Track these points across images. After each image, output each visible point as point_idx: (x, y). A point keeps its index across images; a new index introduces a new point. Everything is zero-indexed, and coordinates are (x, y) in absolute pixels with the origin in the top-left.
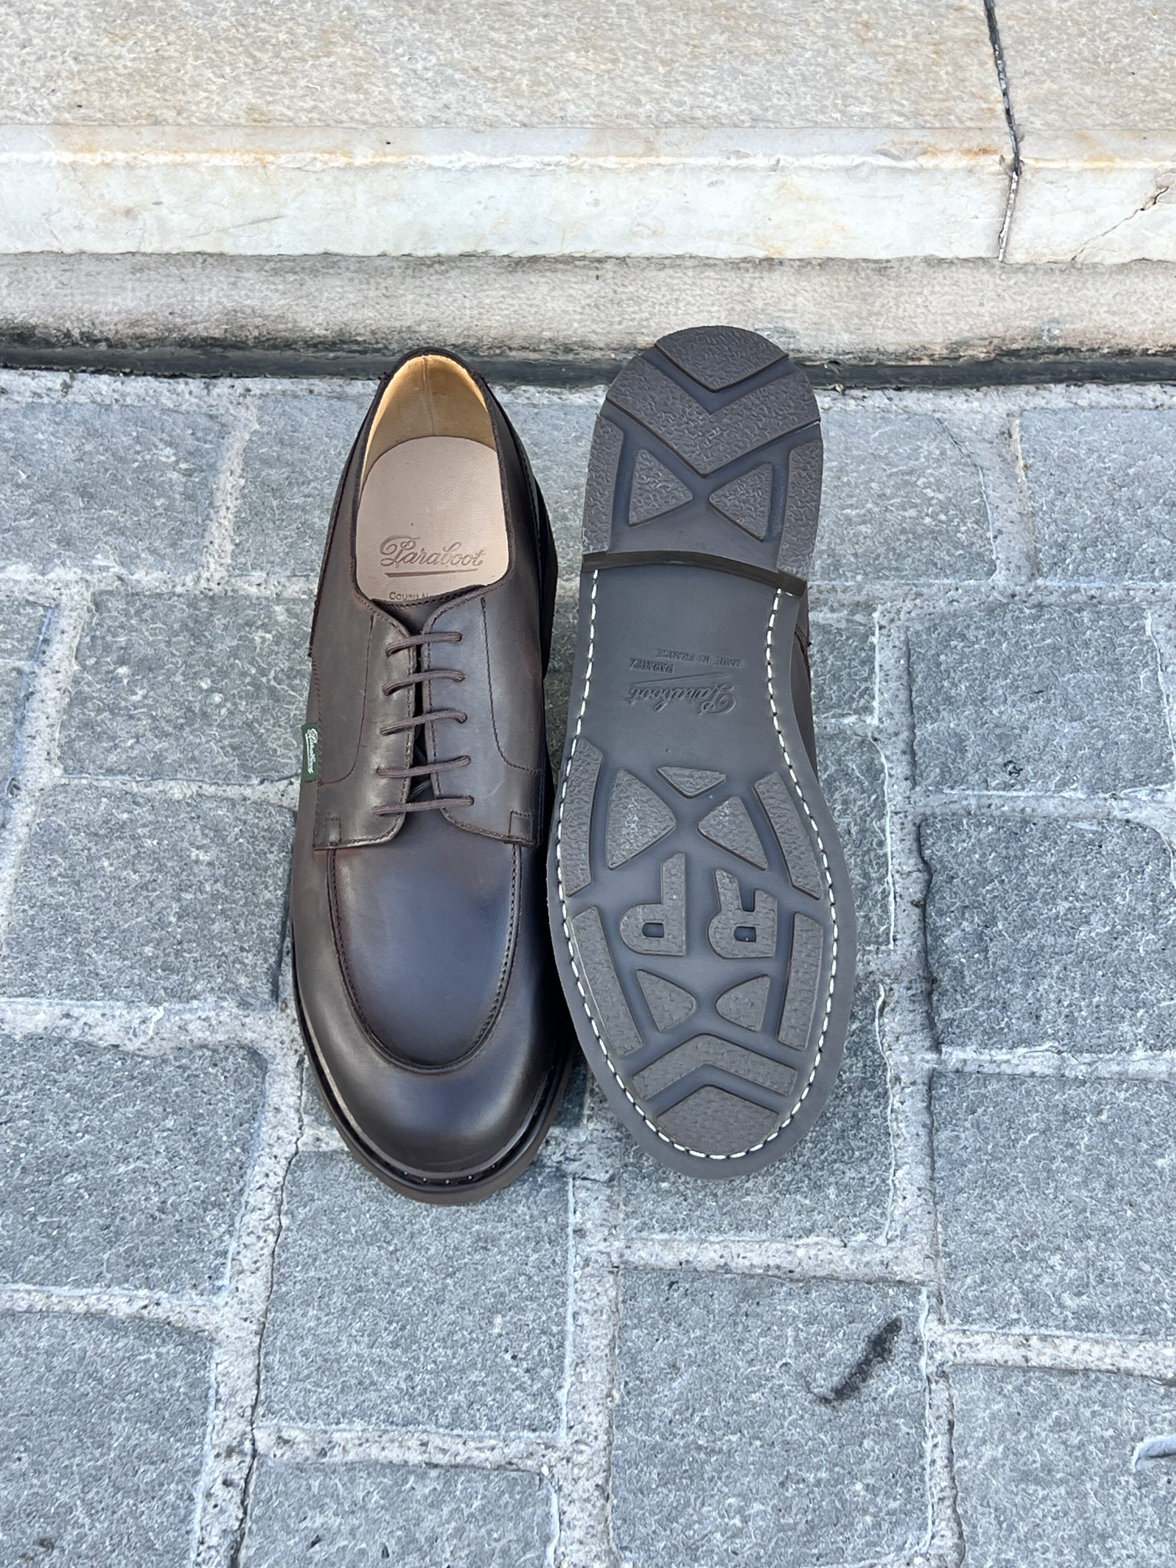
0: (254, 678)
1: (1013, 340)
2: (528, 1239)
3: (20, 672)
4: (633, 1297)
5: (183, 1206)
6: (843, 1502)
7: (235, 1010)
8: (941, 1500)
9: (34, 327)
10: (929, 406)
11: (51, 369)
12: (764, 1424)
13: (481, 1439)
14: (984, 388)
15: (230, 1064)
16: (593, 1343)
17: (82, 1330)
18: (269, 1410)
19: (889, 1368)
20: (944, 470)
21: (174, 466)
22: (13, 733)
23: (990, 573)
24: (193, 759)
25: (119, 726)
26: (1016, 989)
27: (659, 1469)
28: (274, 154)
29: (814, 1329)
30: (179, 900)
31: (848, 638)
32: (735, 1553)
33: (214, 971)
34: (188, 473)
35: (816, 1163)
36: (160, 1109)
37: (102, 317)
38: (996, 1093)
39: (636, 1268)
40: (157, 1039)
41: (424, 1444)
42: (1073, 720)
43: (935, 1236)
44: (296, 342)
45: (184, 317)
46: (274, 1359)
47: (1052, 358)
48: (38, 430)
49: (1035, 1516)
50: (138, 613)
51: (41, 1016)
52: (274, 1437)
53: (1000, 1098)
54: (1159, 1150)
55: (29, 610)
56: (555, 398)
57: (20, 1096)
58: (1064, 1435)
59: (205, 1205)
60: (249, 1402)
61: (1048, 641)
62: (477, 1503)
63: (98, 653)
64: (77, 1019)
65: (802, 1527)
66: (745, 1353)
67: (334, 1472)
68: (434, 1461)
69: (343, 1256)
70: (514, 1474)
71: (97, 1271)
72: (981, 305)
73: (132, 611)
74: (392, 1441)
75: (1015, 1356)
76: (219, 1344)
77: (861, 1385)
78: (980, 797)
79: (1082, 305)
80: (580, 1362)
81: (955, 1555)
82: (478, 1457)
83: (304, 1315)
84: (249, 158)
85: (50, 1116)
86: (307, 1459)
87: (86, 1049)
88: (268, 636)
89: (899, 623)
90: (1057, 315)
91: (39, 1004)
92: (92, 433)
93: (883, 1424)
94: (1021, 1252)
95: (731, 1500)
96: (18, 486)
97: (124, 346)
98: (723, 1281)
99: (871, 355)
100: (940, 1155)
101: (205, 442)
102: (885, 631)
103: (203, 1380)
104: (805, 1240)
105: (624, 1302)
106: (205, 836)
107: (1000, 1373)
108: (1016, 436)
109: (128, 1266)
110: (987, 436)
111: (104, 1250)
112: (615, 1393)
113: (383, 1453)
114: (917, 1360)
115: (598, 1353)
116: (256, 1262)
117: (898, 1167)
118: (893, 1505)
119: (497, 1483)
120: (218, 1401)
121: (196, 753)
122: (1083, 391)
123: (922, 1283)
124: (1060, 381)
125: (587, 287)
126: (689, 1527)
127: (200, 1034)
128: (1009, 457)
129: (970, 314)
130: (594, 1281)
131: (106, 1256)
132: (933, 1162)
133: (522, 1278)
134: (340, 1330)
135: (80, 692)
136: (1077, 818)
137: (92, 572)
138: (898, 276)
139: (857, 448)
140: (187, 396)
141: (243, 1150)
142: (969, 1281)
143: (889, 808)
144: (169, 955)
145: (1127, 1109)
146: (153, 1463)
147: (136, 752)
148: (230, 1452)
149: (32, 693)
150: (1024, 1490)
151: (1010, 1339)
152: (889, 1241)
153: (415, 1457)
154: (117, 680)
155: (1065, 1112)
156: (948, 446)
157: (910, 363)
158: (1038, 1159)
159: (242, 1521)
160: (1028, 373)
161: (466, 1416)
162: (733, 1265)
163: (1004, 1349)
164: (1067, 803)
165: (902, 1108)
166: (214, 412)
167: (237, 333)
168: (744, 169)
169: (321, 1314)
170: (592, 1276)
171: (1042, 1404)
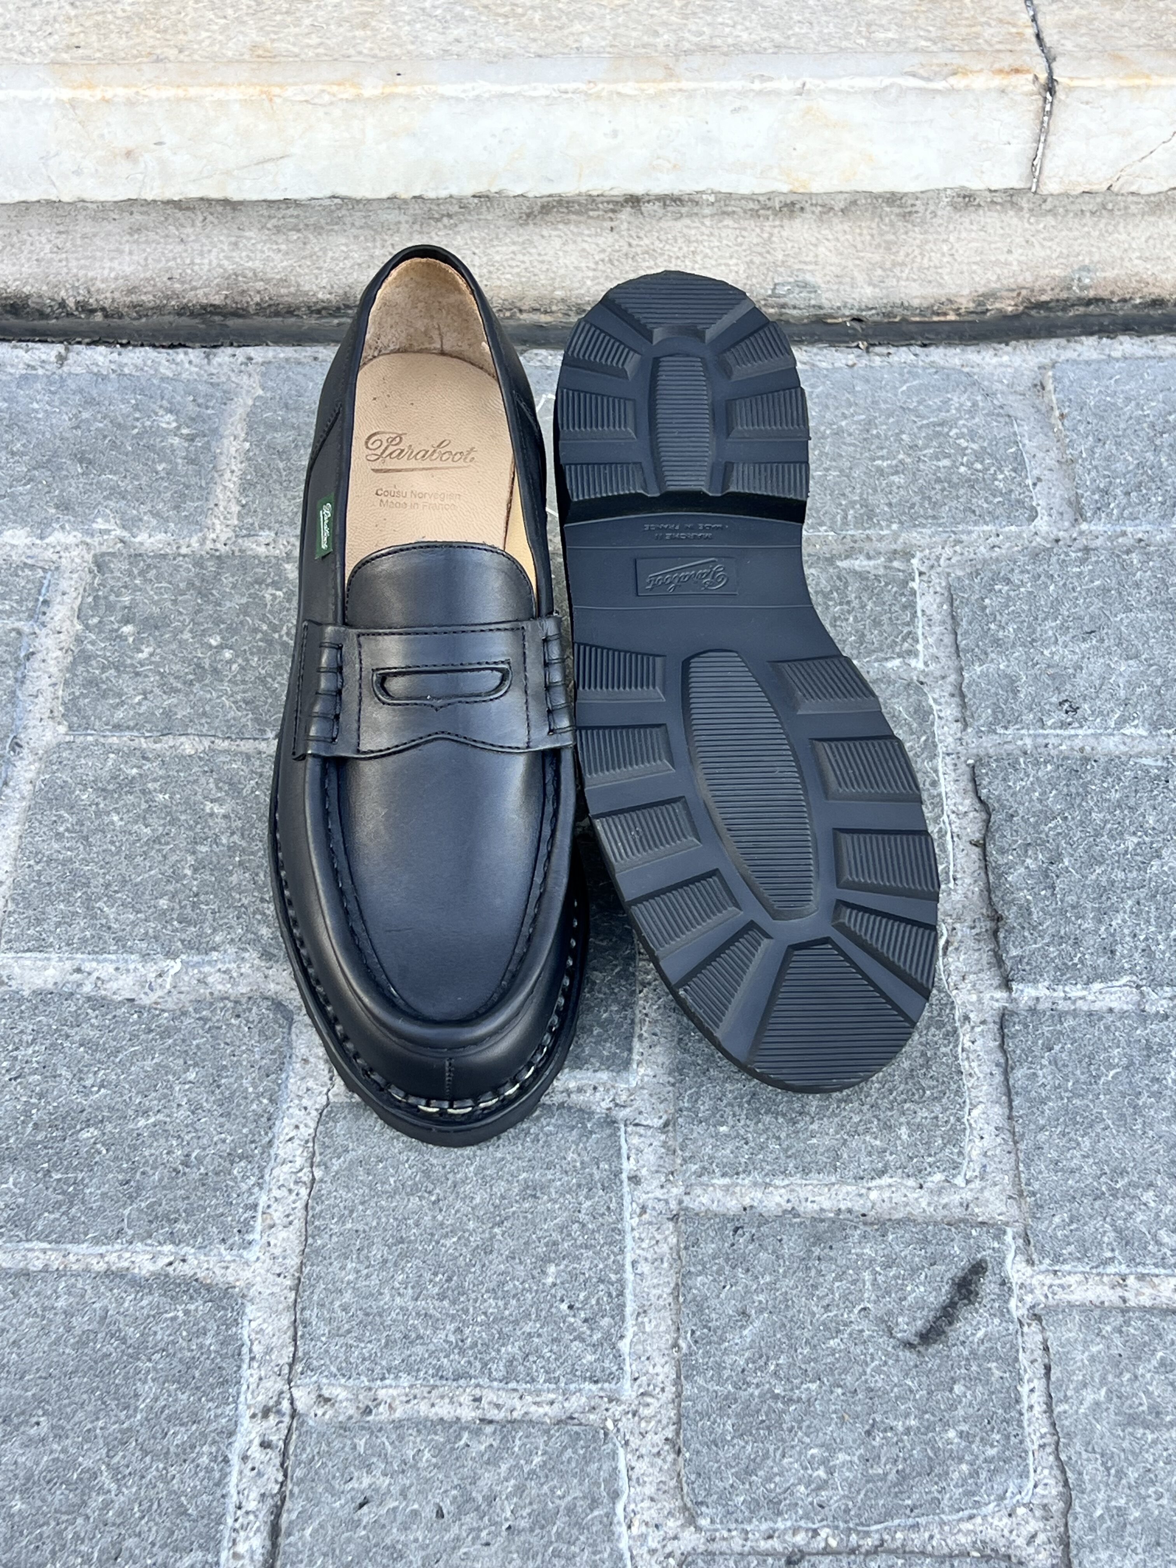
0: (265, 633)
1: (1043, 291)
2: (579, 1186)
3: (19, 632)
4: (696, 1244)
5: (208, 1159)
6: (936, 1450)
7: (257, 962)
8: (1042, 1446)
9: (28, 297)
10: (957, 361)
11: (46, 341)
12: (845, 1371)
13: (538, 1393)
14: (1013, 343)
15: (254, 1015)
16: (654, 1292)
17: (102, 1289)
18: (308, 1367)
19: (977, 1312)
20: (977, 420)
21: (176, 432)
22: (14, 692)
23: (1032, 518)
24: (204, 714)
25: (125, 683)
26: (1088, 925)
27: (734, 1420)
28: (281, 86)
29: (893, 1272)
30: (194, 853)
31: (887, 584)
32: (821, 1506)
33: (234, 922)
34: (191, 439)
35: (885, 1103)
36: (181, 1061)
37: (99, 285)
38: (1073, 1030)
39: (697, 1214)
40: (174, 992)
41: (478, 1400)
42: (1128, 658)
43: (1018, 1176)
44: (298, 308)
45: (183, 283)
46: (311, 1315)
47: (1082, 310)
48: (33, 399)
49: (1147, 1461)
50: (142, 573)
51: (51, 972)
52: (313, 1396)
53: (1077, 1035)
55: (28, 572)
57: (30, 1051)
58: (1170, 1376)
59: (231, 1157)
60: (286, 1359)
61: (1097, 583)
62: (537, 1460)
63: (101, 612)
64: (89, 974)
65: (892, 1476)
66: (819, 1298)
67: (380, 1430)
68: (489, 1416)
69: (382, 1209)
70: (576, 1428)
71: (117, 1227)
72: (1010, 252)
73: (136, 572)
74: (442, 1397)
75: (1110, 1296)
76: (251, 1301)
77: (947, 1329)
78: (1036, 736)
79: (1114, 250)
80: (643, 1311)
81: (1061, 1504)
82: (536, 1412)
83: (343, 1268)
84: (254, 91)
85: (63, 1071)
86: (350, 1417)
87: (99, 1003)
88: (279, 593)
89: (939, 570)
90: (1087, 262)
91: (49, 959)
92: (90, 402)
93: (974, 1368)
94: (1110, 1189)
95: (814, 1451)
96: (13, 454)
97: (121, 317)
98: (791, 1225)
99: (895, 310)
100: (1017, 1093)
101: (207, 408)
102: (925, 578)
103: (235, 1338)
104: (877, 1182)
105: (686, 1248)
106: (220, 789)
107: (1097, 1313)
108: (1050, 386)
109: (151, 1222)
110: (1018, 389)
111: (124, 1206)
112: (682, 1344)
113: (433, 1410)
114: (1007, 1302)
115: (661, 1302)
116: (288, 1216)
117: (974, 1106)
118: (991, 1452)
119: (559, 1439)
120: (252, 1359)
121: (207, 708)
122: (1115, 343)
123: (1007, 1224)
124: (1092, 334)
125: (601, 241)
126: (769, 1479)
127: (220, 987)
128: (1043, 409)
129: (997, 263)
130: (652, 1229)
131: (126, 1212)
132: (1010, 1101)
133: (576, 1226)
134: (382, 1283)
135: (82, 651)
136: (1139, 755)
137: (92, 536)
138: (923, 222)
139: (885, 402)
140: (187, 365)
141: (271, 1100)
142: (1057, 1220)
143: (941, 749)
144: (185, 907)
146: (182, 1425)
147: (143, 709)
148: (266, 1412)
149: (33, 653)
150: (1131, 1434)
151: (1105, 1279)
152: (968, 1182)
153: (467, 1413)
154: (123, 638)
155: (1148, 1047)
156: (979, 398)
157: (936, 319)
158: (1123, 1095)
159: (282, 1484)
160: (1057, 327)
161: (521, 1368)
162: (801, 1209)
163: (1099, 1290)
164: (1128, 741)
165: (973, 1047)
166: (215, 380)
167: (238, 298)
168: (769, 93)
169: (361, 1267)
170: (650, 1223)
171: (1145, 1344)
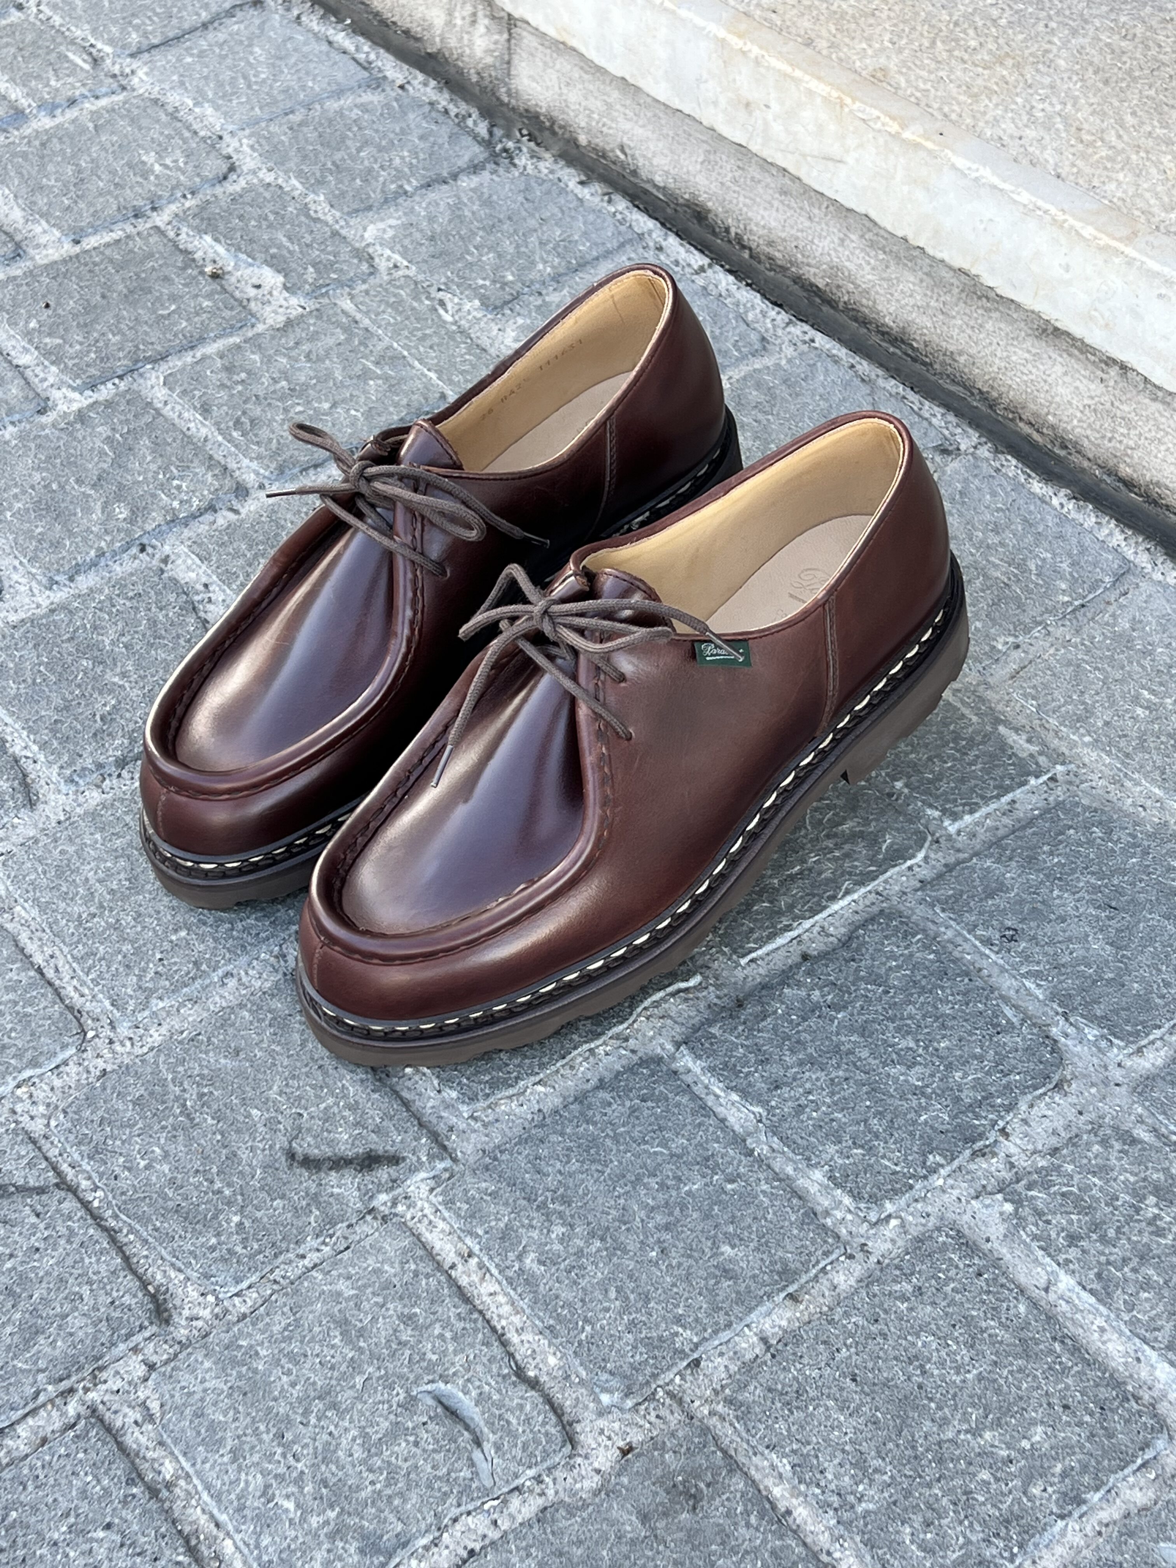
6: (215, 1217)
8: (275, 1282)
11: (702, 252)
12: (238, 1132)
16: (217, 998)
19: (354, 1178)
26: (790, 1059)
27: (146, 1093)
28: (854, 99)
29: (346, 1113)
31: (1013, 764)
32: (116, 1178)
38: (678, 1105)
41: (52, 957)
42: (1111, 944)
45: (803, 256)
49: (312, 1349)
51: (193, 575)
53: (676, 1110)
54: (737, 1242)
56: (1022, 478)
58: (402, 1326)
62: (29, 1010)
65: (172, 1204)
66: (287, 1086)
68: (44, 970)
70: (71, 1018)
71: (30, 716)
74: (39, 939)
75: (448, 1257)
76: (34, 809)
77: (324, 1169)
78: (960, 934)
80: (193, 1000)
81: (234, 1318)
82: (69, 991)
84: (835, 94)
87: (188, 608)
89: (1073, 788)
91: (200, 567)
93: (304, 1203)
100: (582, 1103)
101: (738, 350)
102: (1052, 784)
107: (422, 1254)
109: (46, 728)
112: (186, 1033)
114: (379, 1192)
115: (211, 1006)
116: (112, 788)
117: (545, 1084)
118: (239, 1249)
119: (56, 1012)
123: (455, 1159)
125: (1092, 387)
126: (114, 1138)
130: (268, 969)
132: (572, 1103)
134: (98, 858)
136: (1009, 1003)
142: (484, 1185)
143: (874, 884)
145: (756, 1197)
150: (329, 1328)
151: (460, 1245)
152: (472, 1117)
153: (38, 958)
155: (707, 1159)
158: (644, 1166)
161: (91, 962)
163: (449, 1246)
165: (601, 1056)
166: (771, 339)
167: (834, 291)
170: (271, 965)
171: (419, 1297)
